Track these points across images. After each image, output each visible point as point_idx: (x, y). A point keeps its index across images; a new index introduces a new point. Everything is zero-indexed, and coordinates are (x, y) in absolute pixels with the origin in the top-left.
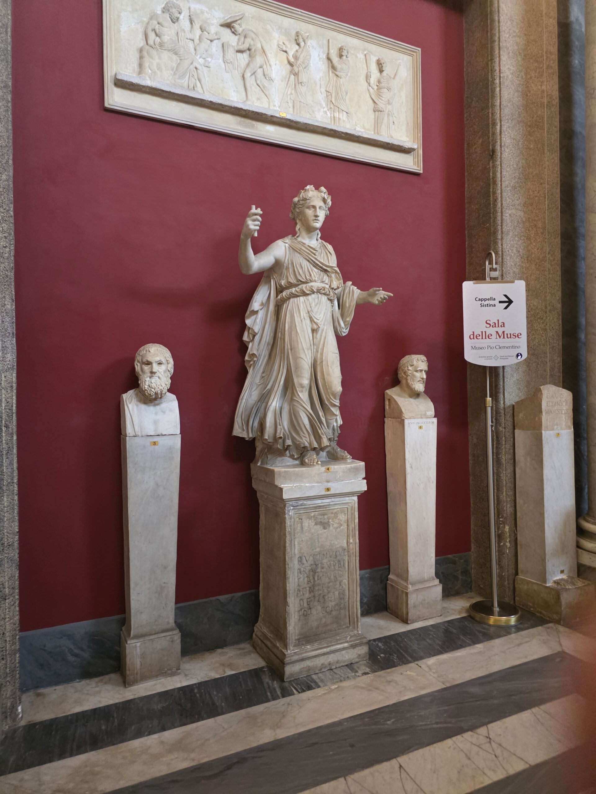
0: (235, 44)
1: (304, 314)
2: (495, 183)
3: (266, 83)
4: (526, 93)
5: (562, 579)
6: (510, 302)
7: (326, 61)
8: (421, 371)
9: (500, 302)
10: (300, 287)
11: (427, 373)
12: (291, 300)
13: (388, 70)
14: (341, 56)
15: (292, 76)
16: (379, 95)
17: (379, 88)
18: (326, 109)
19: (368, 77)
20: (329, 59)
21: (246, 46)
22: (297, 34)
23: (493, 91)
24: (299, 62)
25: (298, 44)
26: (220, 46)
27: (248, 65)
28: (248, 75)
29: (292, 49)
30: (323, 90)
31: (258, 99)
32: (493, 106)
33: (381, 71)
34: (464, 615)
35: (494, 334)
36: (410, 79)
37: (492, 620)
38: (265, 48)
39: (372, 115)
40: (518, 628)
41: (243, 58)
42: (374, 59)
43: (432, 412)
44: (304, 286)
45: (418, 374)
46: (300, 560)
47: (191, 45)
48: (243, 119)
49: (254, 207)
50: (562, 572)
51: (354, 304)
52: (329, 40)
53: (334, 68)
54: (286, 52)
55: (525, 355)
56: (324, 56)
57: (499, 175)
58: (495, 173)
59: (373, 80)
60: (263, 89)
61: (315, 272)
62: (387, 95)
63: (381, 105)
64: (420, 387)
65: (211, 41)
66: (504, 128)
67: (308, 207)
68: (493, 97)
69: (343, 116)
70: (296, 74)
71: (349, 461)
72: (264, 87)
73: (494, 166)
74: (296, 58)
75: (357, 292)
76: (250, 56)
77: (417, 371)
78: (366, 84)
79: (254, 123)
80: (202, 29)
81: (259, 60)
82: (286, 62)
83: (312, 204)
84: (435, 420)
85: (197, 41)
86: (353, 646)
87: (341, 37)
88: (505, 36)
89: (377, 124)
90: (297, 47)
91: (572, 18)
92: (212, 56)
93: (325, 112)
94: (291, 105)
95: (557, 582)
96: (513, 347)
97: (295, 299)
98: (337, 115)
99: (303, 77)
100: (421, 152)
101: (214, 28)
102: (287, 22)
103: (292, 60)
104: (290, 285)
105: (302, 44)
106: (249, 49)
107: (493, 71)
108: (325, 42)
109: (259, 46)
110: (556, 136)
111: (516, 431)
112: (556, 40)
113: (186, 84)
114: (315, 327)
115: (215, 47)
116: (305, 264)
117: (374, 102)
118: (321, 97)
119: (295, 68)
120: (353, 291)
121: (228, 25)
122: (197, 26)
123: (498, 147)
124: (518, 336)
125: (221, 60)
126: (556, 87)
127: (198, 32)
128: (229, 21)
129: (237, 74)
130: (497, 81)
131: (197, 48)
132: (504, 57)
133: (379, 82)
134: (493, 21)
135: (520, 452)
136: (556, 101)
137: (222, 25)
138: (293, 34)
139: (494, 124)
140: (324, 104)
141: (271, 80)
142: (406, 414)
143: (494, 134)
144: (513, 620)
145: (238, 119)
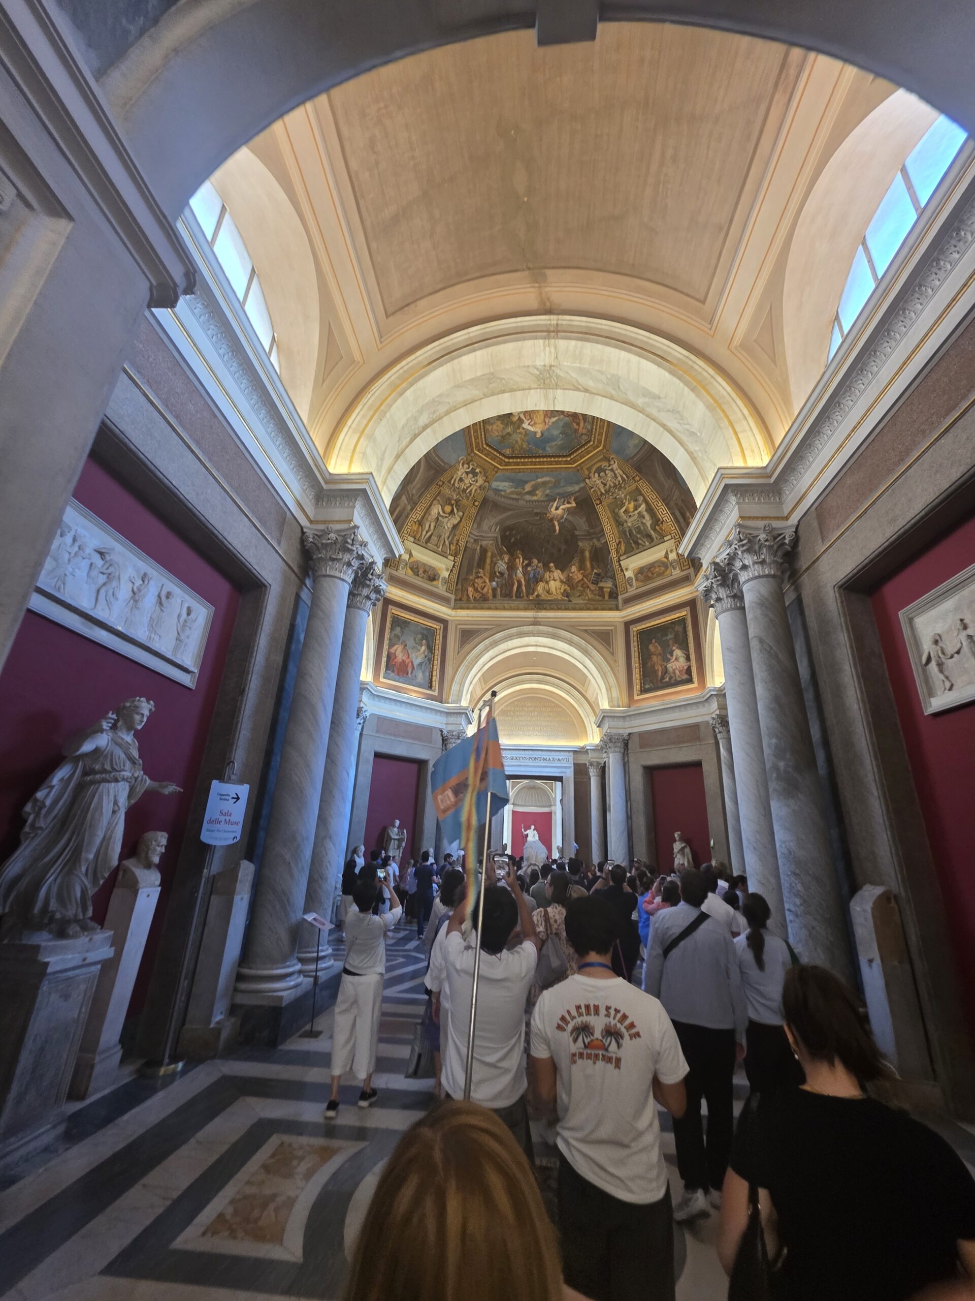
0: (100, 566)
1: (112, 797)
2: (240, 711)
3: (112, 599)
4: (267, 660)
5: (221, 1020)
6: (238, 799)
7: (157, 597)
8: (162, 846)
9: (233, 798)
10: (113, 774)
11: (166, 847)
12: (102, 784)
13: (193, 615)
14: (167, 597)
15: (132, 601)
16: (183, 630)
17: (184, 625)
18: (146, 629)
19: (179, 616)
20: (159, 596)
21: (109, 571)
22: (145, 574)
23: (252, 653)
24: (141, 593)
25: (143, 581)
26: (89, 564)
27: (104, 584)
28: (103, 591)
29: (139, 582)
30: (149, 616)
31: (103, 610)
32: (250, 662)
33: (188, 614)
34: (134, 1077)
35: (223, 821)
36: (203, 624)
37: (162, 1071)
38: (121, 577)
39: (174, 642)
40: (184, 1072)
41: (102, 579)
42: (186, 605)
43: (158, 882)
44: (117, 773)
45: (159, 849)
46: (34, 1040)
47: (66, 556)
48: (86, 621)
49: (111, 712)
50: (221, 1013)
51: (143, 790)
52: (163, 585)
53: (161, 604)
54: (133, 583)
55: (238, 839)
56: (157, 594)
57: (243, 706)
58: (241, 704)
59: (182, 619)
60: (109, 604)
61: (128, 764)
62: (188, 632)
63: (183, 637)
64: (156, 859)
65: (84, 558)
66: (253, 678)
67: (138, 714)
68: (251, 656)
69: (157, 638)
70: (136, 601)
71: (99, 930)
72: (111, 603)
73: (242, 701)
74: (139, 590)
75: (148, 781)
76: (108, 578)
77: (158, 846)
78: (177, 620)
79: (93, 626)
80: (79, 547)
81: (114, 584)
82: (131, 589)
83: (142, 712)
84: (159, 889)
85: (72, 555)
86: (54, 1127)
87: (171, 585)
88: (265, 623)
89: (176, 649)
90: (141, 582)
91: (297, 623)
92: (79, 569)
93: (145, 631)
94: (124, 620)
95: (218, 1023)
96: (233, 832)
97: (107, 784)
98: (153, 636)
99: (140, 604)
100: (197, 675)
101: (89, 550)
102: (140, 564)
103: (135, 589)
104: (104, 771)
105: (146, 582)
106: (110, 574)
107: (255, 641)
108: (161, 585)
109: (117, 574)
110: (276, 689)
111: (213, 897)
112: (287, 631)
113: (53, 585)
114: (116, 808)
115: (85, 564)
116: (123, 756)
117: (178, 633)
118: (146, 620)
119: (137, 597)
120: (146, 780)
121: (102, 554)
122: (77, 545)
123: (247, 689)
124: (237, 824)
125: (85, 575)
126: (282, 659)
127: (76, 549)
128: (103, 551)
129: (94, 588)
130: (256, 648)
131: (72, 560)
132: (262, 635)
133: (185, 621)
134: (261, 612)
135: (212, 913)
136: (280, 668)
137: (95, 550)
138: (142, 574)
139: (248, 674)
140: (146, 626)
141: (117, 599)
142: (142, 884)
143: (246, 679)
144: (180, 1065)
145: (83, 620)
